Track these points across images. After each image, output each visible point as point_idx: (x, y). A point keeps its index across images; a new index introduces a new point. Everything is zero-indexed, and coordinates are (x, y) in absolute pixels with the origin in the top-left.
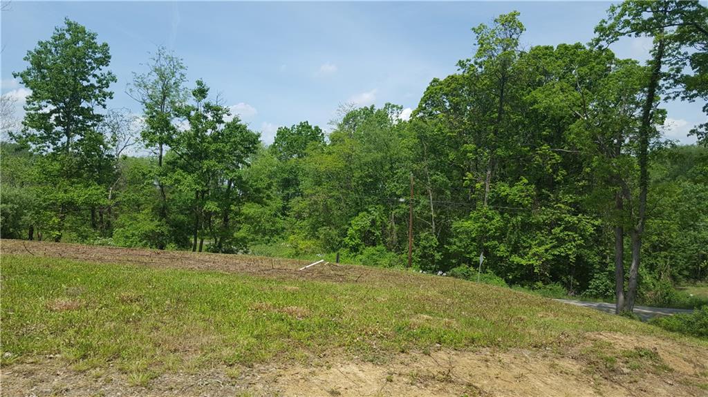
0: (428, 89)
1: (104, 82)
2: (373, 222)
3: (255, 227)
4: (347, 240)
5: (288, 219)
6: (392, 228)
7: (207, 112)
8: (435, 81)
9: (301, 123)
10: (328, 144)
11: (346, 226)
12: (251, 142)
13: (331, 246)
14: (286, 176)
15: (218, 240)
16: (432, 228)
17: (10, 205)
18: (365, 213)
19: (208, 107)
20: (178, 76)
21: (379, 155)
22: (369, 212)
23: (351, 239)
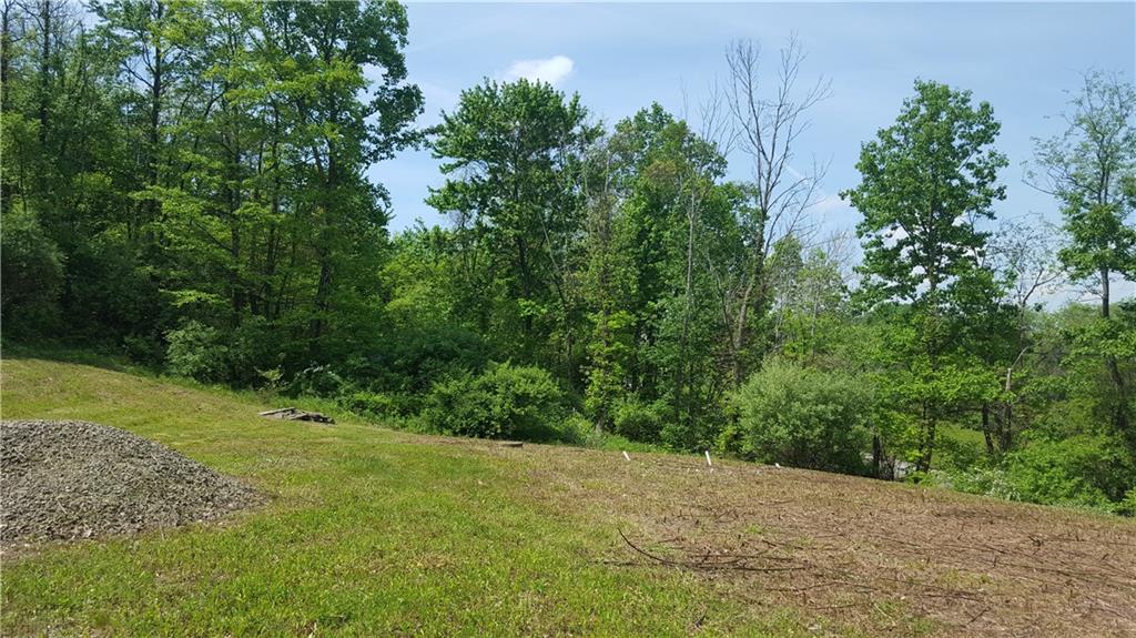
1: (985, 174)
17: (831, 407)
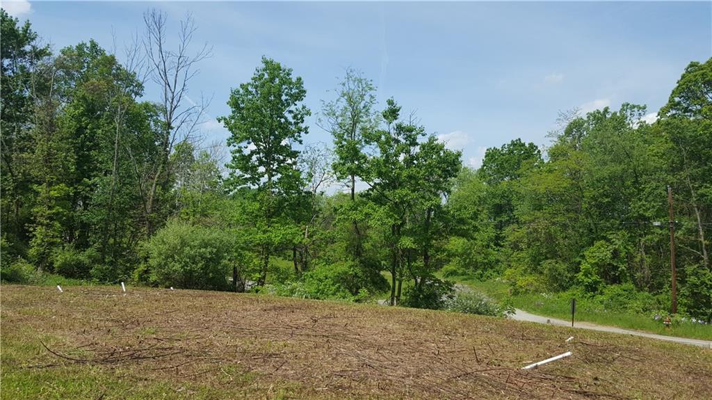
0: (683, 77)
1: (299, 118)
2: (615, 254)
3: (465, 260)
4: (580, 276)
5: (503, 249)
6: (642, 260)
7: (399, 134)
8: (692, 65)
9: (512, 141)
10: (546, 161)
11: (578, 259)
12: (450, 165)
13: (559, 284)
14: (497, 201)
15: (419, 280)
16: (702, 259)
17: (209, 250)
18: (603, 242)
19: (400, 129)
20: (367, 98)
21: (618, 168)
22: (608, 240)
23: (586, 276)
